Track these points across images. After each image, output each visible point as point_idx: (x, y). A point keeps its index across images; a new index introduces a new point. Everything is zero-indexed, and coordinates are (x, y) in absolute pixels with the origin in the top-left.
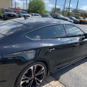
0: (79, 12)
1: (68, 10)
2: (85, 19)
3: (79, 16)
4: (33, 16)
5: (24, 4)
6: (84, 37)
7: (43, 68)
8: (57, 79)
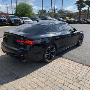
0: (64, 13)
1: (54, 11)
2: (71, 19)
3: (65, 17)
4: (23, 19)
5: (7, 7)
6: (73, 31)
7: (54, 49)
8: (61, 57)
